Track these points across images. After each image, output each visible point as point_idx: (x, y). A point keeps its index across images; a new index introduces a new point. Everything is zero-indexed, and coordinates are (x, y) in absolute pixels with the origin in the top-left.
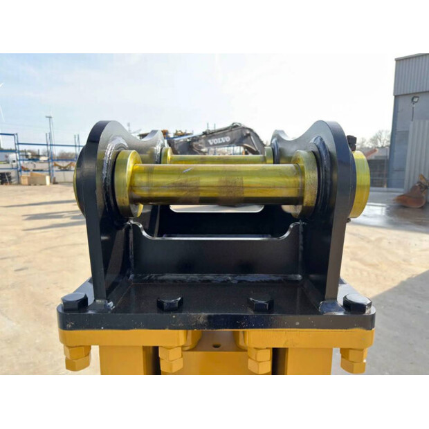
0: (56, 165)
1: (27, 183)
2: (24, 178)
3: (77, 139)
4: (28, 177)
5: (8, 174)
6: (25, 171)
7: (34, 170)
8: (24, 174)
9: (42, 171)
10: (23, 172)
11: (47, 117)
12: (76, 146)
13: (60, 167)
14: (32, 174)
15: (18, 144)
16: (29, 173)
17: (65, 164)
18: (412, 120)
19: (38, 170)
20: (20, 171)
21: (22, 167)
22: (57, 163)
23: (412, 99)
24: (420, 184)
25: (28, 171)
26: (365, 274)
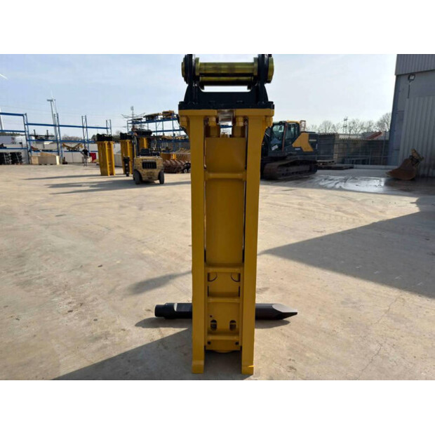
0: (64, 146)
1: (37, 163)
2: (35, 158)
3: (84, 120)
4: (39, 157)
5: (19, 154)
6: (34, 151)
7: (43, 151)
8: (34, 154)
9: (51, 151)
10: (33, 152)
11: (48, 100)
12: (83, 127)
13: (69, 148)
14: (42, 154)
15: (28, 124)
16: (39, 153)
17: (73, 145)
18: (408, 98)
19: (47, 151)
20: (30, 151)
21: (32, 147)
22: (66, 144)
23: (409, 78)
24: (412, 158)
25: (38, 151)
26: (339, 218)
